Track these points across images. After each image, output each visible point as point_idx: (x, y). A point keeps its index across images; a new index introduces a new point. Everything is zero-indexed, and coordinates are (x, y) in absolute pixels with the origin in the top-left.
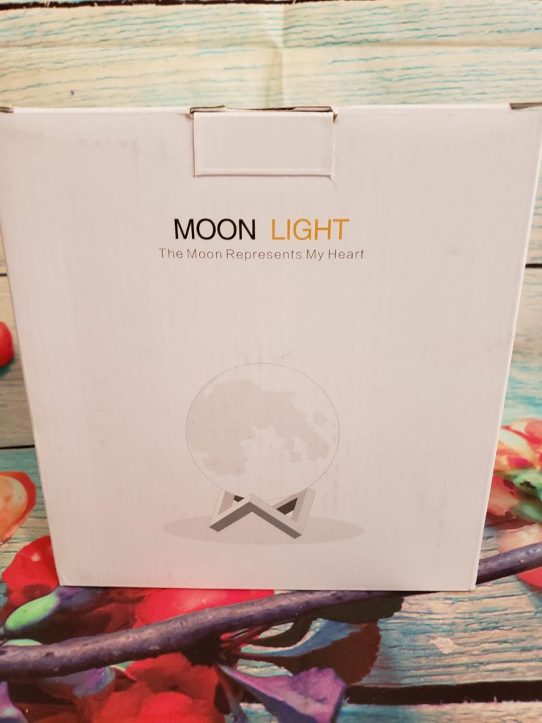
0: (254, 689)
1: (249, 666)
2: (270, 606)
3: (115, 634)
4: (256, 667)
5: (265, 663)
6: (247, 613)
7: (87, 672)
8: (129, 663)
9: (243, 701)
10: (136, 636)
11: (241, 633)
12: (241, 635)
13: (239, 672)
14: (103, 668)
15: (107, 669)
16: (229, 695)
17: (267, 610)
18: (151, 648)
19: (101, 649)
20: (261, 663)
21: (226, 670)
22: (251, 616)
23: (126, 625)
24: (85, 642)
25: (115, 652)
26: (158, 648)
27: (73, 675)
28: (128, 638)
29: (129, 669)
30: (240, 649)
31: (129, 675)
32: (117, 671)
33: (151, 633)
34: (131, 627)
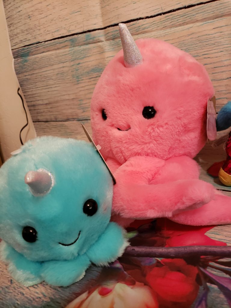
0: (214, 279)
1: (212, 270)
2: (224, 249)
3: (158, 247)
4: (215, 271)
5: (220, 271)
6: (213, 250)
7: (146, 258)
8: (162, 259)
9: (208, 282)
10: (166, 250)
11: (210, 257)
12: (210, 258)
13: (208, 271)
14: (152, 258)
15: (154, 258)
16: (202, 279)
17: (223, 251)
18: (172, 255)
19: (152, 251)
20: (218, 271)
21: (202, 269)
22: (215, 252)
23: (162, 245)
24: (147, 248)
25: (157, 254)
26: (174, 256)
27: (141, 258)
28: (163, 250)
29: (162, 260)
30: (209, 263)
31: (162, 262)
32: (158, 260)
33: (172, 250)
34: (164, 247)
